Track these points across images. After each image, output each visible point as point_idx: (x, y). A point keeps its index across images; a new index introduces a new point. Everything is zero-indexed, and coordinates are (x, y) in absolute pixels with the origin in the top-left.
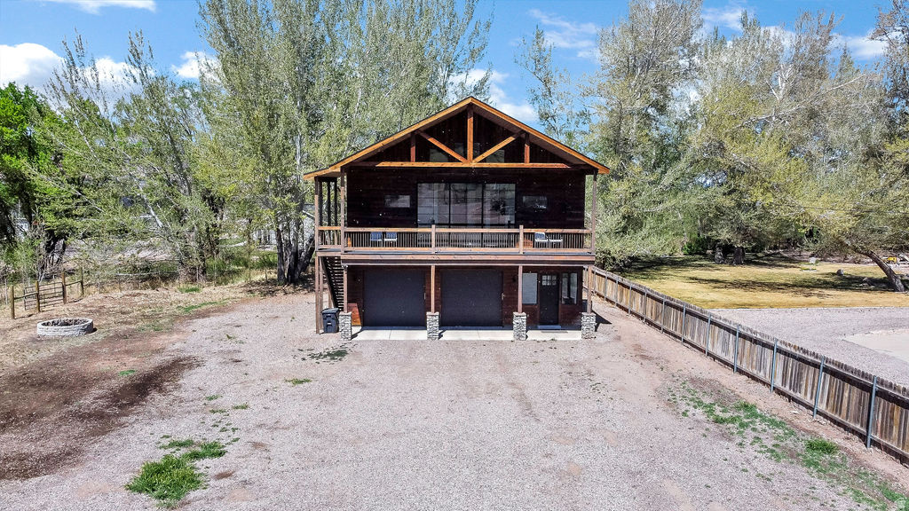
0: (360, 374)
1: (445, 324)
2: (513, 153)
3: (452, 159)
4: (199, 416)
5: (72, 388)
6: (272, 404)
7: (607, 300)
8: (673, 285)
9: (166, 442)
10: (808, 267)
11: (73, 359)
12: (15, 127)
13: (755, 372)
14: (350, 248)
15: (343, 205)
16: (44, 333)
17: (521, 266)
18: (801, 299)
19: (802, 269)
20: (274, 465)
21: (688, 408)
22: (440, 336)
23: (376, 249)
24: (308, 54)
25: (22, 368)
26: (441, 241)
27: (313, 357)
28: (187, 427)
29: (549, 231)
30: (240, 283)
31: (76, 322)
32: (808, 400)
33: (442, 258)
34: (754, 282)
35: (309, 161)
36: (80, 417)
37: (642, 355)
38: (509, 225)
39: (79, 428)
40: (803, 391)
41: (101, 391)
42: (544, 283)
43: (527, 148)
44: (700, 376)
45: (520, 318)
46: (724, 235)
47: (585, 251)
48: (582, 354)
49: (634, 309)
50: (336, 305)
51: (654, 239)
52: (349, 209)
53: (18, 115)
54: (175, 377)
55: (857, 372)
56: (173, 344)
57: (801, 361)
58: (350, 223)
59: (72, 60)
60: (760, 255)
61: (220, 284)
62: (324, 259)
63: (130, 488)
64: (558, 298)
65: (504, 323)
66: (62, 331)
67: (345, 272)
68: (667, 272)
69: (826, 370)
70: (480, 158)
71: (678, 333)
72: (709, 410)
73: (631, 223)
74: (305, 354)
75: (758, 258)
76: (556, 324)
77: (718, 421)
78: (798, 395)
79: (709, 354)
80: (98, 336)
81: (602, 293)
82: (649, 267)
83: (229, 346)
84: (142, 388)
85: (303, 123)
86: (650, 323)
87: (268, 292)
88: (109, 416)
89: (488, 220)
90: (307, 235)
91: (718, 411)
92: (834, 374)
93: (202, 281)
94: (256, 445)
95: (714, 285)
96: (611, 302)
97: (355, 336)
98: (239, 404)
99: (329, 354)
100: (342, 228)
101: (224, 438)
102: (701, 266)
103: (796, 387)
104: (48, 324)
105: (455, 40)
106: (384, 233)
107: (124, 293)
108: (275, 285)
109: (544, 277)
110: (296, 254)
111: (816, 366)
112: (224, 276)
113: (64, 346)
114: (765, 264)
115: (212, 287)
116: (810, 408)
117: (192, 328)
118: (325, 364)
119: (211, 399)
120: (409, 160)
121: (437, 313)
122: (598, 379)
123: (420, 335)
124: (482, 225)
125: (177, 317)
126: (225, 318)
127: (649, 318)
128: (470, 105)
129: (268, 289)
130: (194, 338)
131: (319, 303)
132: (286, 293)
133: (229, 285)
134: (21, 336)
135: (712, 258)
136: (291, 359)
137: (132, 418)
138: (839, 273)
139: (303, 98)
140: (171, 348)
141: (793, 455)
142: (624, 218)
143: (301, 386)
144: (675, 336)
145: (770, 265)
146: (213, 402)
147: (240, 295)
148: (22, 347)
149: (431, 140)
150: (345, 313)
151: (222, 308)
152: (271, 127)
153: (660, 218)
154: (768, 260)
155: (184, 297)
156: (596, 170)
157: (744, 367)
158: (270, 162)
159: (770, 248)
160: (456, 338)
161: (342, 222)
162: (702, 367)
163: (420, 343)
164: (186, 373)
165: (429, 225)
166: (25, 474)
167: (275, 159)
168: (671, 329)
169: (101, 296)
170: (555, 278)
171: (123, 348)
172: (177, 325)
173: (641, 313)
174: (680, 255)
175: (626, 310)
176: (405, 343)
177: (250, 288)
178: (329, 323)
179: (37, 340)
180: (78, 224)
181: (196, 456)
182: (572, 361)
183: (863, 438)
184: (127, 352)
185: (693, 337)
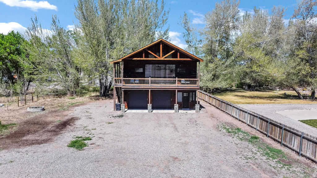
0: (128, 121)
1: (153, 108)
2: (174, 55)
3: (156, 57)
4: (83, 131)
5: (44, 125)
6: (103, 129)
7: (206, 101)
8: (229, 98)
9: (75, 137)
10: (276, 92)
11: (41, 117)
12: (14, 45)
13: (243, 120)
14: (125, 85)
15: (122, 71)
16: (30, 110)
17: (177, 90)
18: (269, 101)
19: (273, 92)
20: (106, 142)
21: (222, 129)
22: (152, 111)
23: (132, 85)
24: (110, 22)
25: (27, 120)
26: (152, 83)
27: (113, 117)
28: (80, 134)
29: (185, 79)
30: (87, 96)
31: (39, 107)
32: (255, 127)
33: (152, 87)
34: (255, 97)
35: (110, 57)
36: (49, 131)
37: (212, 116)
38: (174, 78)
39: (49, 134)
40: (254, 124)
41: (53, 126)
42: (184, 95)
43: (178, 54)
44: (228, 122)
45: (176, 106)
46: (248, 81)
47: (196, 85)
48: (194, 116)
49: (213, 104)
50: (119, 102)
51: (223, 82)
52: (124, 73)
53: (15, 41)
54: (73, 122)
55: (265, 118)
56: (70, 114)
57: (254, 116)
58: (124, 77)
59: (34, 24)
60: (261, 88)
61: (81, 97)
62: (116, 88)
63: (68, 146)
64: (189, 100)
65: (172, 108)
66: (35, 110)
67: (123, 92)
68: (228, 93)
69: (259, 118)
70: (164, 57)
71: (224, 110)
72: (228, 130)
73: (215, 77)
74: (111, 116)
75: (260, 89)
76: (188, 108)
77: (229, 132)
78: (253, 126)
79: (232, 116)
80: (46, 111)
81: (204, 99)
82: (222, 92)
83: (87, 114)
84: (64, 125)
85: (108, 45)
86: (217, 108)
87: (97, 99)
88: (57, 131)
89: (167, 76)
90: (109, 81)
91: (230, 130)
92: (261, 119)
93: (75, 96)
94: (100, 138)
95: (242, 97)
96: (207, 102)
97: (126, 111)
98: (93, 128)
99: (118, 116)
100: (122, 78)
101: (91, 136)
102: (240, 91)
103: (252, 123)
104: (30, 108)
105: (157, 17)
106: (135, 80)
107: (51, 99)
108: (99, 97)
109: (184, 94)
110: (106, 87)
111: (257, 117)
112: (82, 94)
113: (37, 114)
114: (262, 91)
115: (79, 98)
116: (255, 129)
117: (74, 109)
118: (117, 119)
119: (85, 127)
120: (143, 58)
121: (151, 104)
122: (198, 122)
123: (146, 111)
124: (165, 77)
125: (69, 106)
126: (85, 107)
127: (217, 106)
128: (161, 41)
129: (97, 98)
130: (76, 112)
131: (115, 102)
132: (103, 100)
133: (84, 97)
134: (23, 111)
135: (244, 89)
136: (107, 117)
137: (63, 132)
138: (285, 94)
139: (108, 36)
140: (69, 115)
141: (246, 139)
142: (213, 75)
143: (110, 124)
144: (224, 111)
145: (264, 91)
146: (86, 128)
147: (88, 100)
148: (24, 115)
149: (149, 51)
150: (123, 104)
151: (83, 104)
152: (98, 46)
153: (225, 75)
154: (263, 90)
155: (70, 100)
156: (200, 61)
157: (241, 119)
158: (98, 57)
159: (266, 86)
160: (157, 112)
161: (122, 76)
162: (229, 119)
163: (146, 113)
164: (76, 121)
165: (148, 77)
166: (39, 144)
167: (99, 57)
168: (223, 110)
169: (44, 100)
170: (187, 94)
171: (55, 115)
172: (70, 108)
173: (215, 105)
174: (234, 88)
175: (211, 104)
176: (141, 113)
177: (91, 98)
178: (118, 107)
179: (28, 112)
180: (35, 77)
181: (84, 140)
182: (191, 118)
183: (266, 135)
184: (57, 116)
185: (228, 111)
